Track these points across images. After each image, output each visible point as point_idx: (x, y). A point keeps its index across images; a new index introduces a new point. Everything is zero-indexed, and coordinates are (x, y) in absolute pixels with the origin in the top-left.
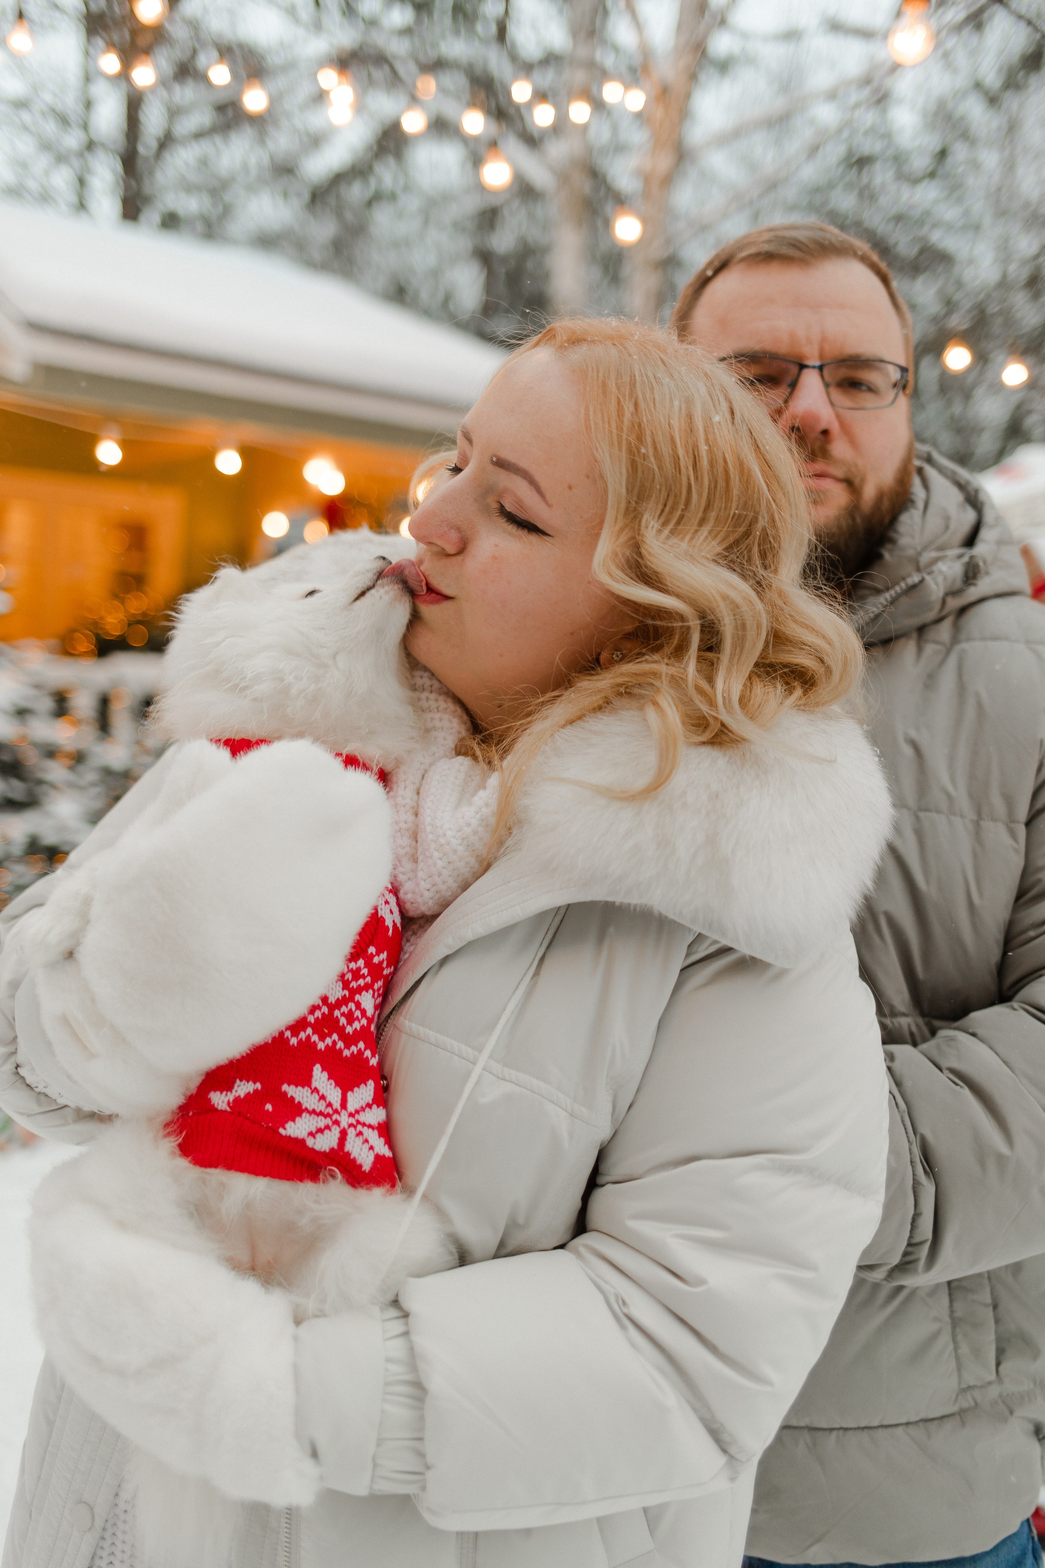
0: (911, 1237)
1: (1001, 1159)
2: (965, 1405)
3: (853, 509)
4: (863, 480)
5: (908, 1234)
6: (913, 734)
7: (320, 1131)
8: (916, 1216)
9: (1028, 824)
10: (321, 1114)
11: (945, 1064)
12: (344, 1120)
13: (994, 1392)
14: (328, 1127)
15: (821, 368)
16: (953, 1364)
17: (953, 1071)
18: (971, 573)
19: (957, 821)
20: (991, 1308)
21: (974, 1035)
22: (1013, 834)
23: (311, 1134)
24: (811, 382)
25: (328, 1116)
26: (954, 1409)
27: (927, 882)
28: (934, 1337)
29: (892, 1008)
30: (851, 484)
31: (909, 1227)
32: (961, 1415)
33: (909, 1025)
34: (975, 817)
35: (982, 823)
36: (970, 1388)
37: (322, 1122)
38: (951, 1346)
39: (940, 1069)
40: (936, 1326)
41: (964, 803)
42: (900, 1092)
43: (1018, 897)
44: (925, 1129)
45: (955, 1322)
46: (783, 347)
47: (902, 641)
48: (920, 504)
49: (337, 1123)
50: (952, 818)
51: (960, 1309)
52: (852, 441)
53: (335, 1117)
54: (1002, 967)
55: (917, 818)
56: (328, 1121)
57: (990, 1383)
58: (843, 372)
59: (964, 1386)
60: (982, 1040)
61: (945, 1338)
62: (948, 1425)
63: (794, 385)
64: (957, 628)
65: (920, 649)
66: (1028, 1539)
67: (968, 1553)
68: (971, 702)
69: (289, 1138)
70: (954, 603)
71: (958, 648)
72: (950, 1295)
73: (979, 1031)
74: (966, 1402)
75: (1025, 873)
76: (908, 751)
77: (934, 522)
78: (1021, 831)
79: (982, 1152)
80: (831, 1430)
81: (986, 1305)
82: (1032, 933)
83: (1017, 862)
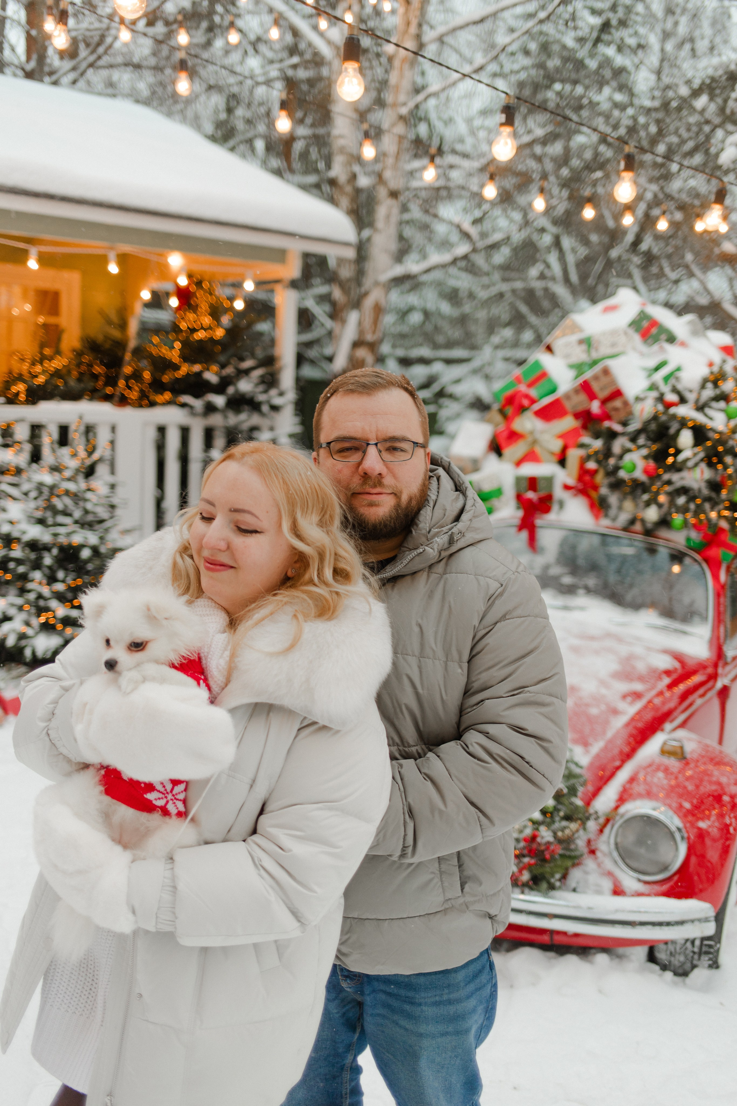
0: (404, 844)
1: (441, 812)
2: (447, 907)
3: (398, 506)
4: (401, 492)
5: (402, 843)
6: (420, 621)
7: (159, 799)
8: (405, 835)
9: (469, 662)
10: (161, 792)
11: (423, 771)
12: (170, 797)
13: (461, 900)
14: (162, 798)
15: (376, 444)
16: (441, 890)
17: (425, 774)
18: (451, 541)
19: (437, 662)
20: (457, 867)
21: (438, 756)
22: (461, 667)
23: (156, 799)
24: (372, 451)
25: (163, 794)
26: (443, 908)
27: (423, 689)
28: (431, 880)
29: (408, 743)
30: (396, 495)
31: (402, 840)
32: (445, 911)
33: (417, 750)
34: (445, 659)
35: (448, 662)
36: (450, 899)
37: (161, 795)
38: (440, 883)
39: (421, 773)
40: (432, 876)
41: (440, 653)
42: (402, 783)
43: (465, 693)
44: (410, 800)
45: (441, 873)
46: (358, 434)
47: (421, 573)
48: (431, 504)
49: (166, 797)
50: (435, 661)
51: (444, 867)
52: (395, 476)
53: (166, 795)
54: (459, 724)
55: (420, 660)
56: (163, 796)
57: (459, 897)
58: (388, 444)
59: (446, 898)
60: (441, 759)
61: (437, 880)
62: (438, 916)
63: (365, 452)
64: (447, 564)
65: (428, 576)
66: (487, 961)
67: (449, 967)
68: (447, 605)
69: (147, 799)
70: (445, 554)
71: (445, 576)
72: (439, 862)
73: (441, 755)
74: (446, 906)
75: (467, 684)
76: (416, 629)
77: (438, 512)
78: (465, 665)
79: (433, 808)
80: (386, 919)
81: (456, 866)
82: (469, 710)
83: (463, 680)
